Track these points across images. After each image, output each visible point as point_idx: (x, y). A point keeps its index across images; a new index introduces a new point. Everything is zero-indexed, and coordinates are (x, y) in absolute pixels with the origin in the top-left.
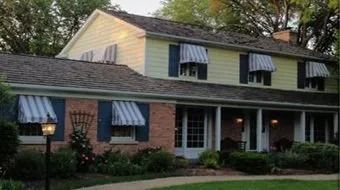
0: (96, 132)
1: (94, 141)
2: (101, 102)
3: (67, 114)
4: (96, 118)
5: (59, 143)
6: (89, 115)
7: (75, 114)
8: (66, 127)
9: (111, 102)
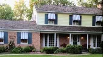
0: (16, 41)
1: (16, 44)
2: (17, 33)
3: (8, 36)
4: (16, 37)
5: (6, 44)
6: (14, 36)
7: (10, 36)
8: (8, 40)
9: (20, 33)
